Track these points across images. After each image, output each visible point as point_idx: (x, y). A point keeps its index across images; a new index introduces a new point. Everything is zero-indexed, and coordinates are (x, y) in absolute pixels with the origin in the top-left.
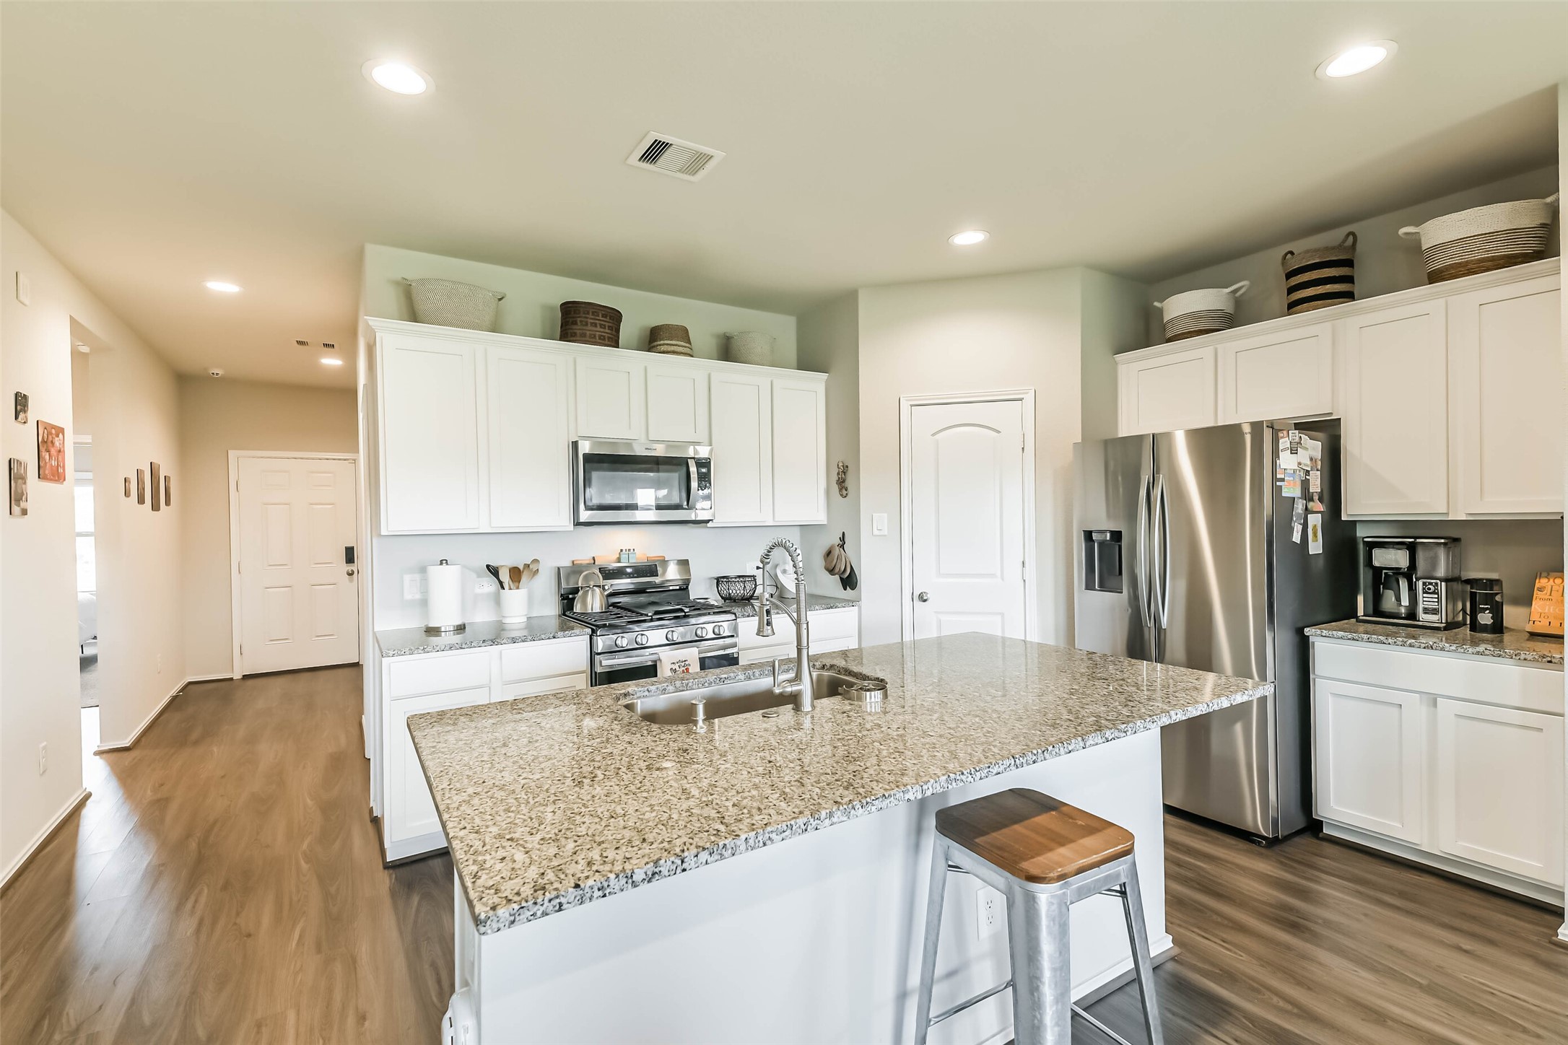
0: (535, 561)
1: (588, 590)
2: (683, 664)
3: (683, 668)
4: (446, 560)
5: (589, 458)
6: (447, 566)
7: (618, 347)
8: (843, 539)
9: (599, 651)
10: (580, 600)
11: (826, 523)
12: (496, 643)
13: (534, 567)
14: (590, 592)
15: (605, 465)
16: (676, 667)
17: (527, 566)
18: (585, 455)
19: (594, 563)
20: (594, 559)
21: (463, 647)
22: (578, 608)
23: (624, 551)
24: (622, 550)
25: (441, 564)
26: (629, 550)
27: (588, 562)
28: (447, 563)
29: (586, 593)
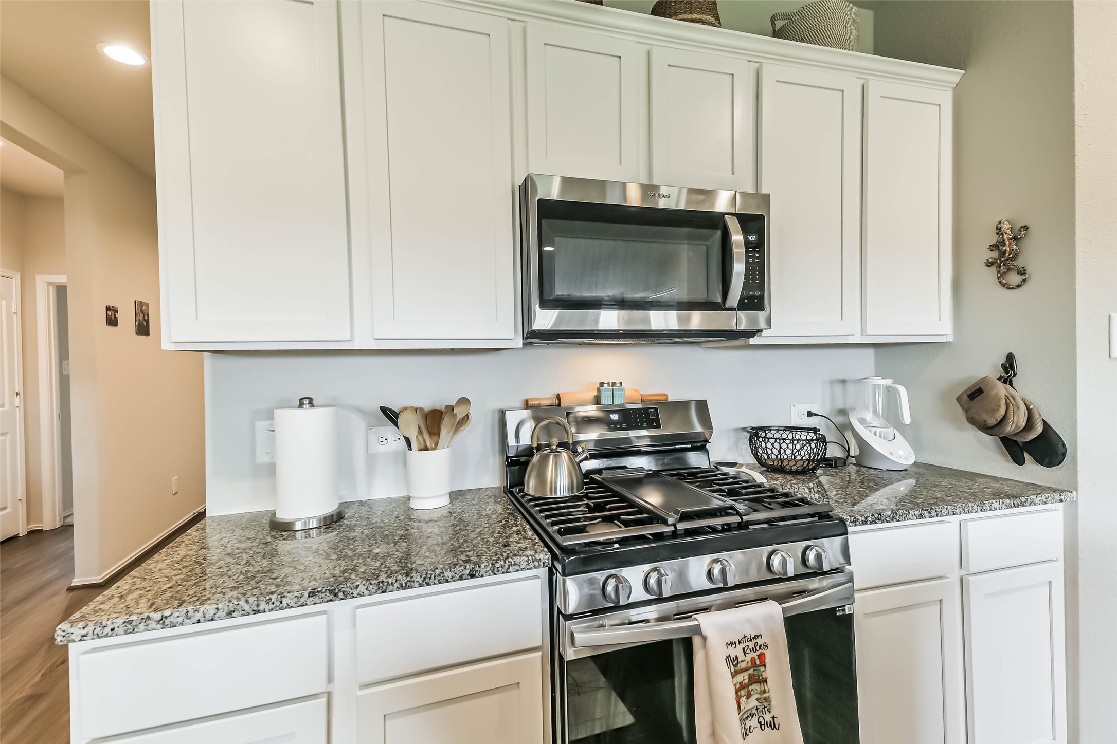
0: (464, 401)
1: (548, 456)
2: (751, 645)
3: (755, 655)
4: (310, 399)
5: (548, 209)
6: (313, 410)
7: (601, 4)
8: (1009, 365)
9: (570, 610)
10: (534, 473)
11: (950, 339)
12: (341, 595)
13: (460, 412)
14: (552, 457)
15: (578, 224)
16: (737, 652)
17: (450, 409)
18: (540, 202)
19: (559, 405)
20: (558, 397)
21: (261, 608)
22: (531, 486)
23: (606, 385)
24: (602, 384)
25: (301, 405)
26: (614, 384)
27: (549, 402)
28: (311, 404)
29: (545, 459)
